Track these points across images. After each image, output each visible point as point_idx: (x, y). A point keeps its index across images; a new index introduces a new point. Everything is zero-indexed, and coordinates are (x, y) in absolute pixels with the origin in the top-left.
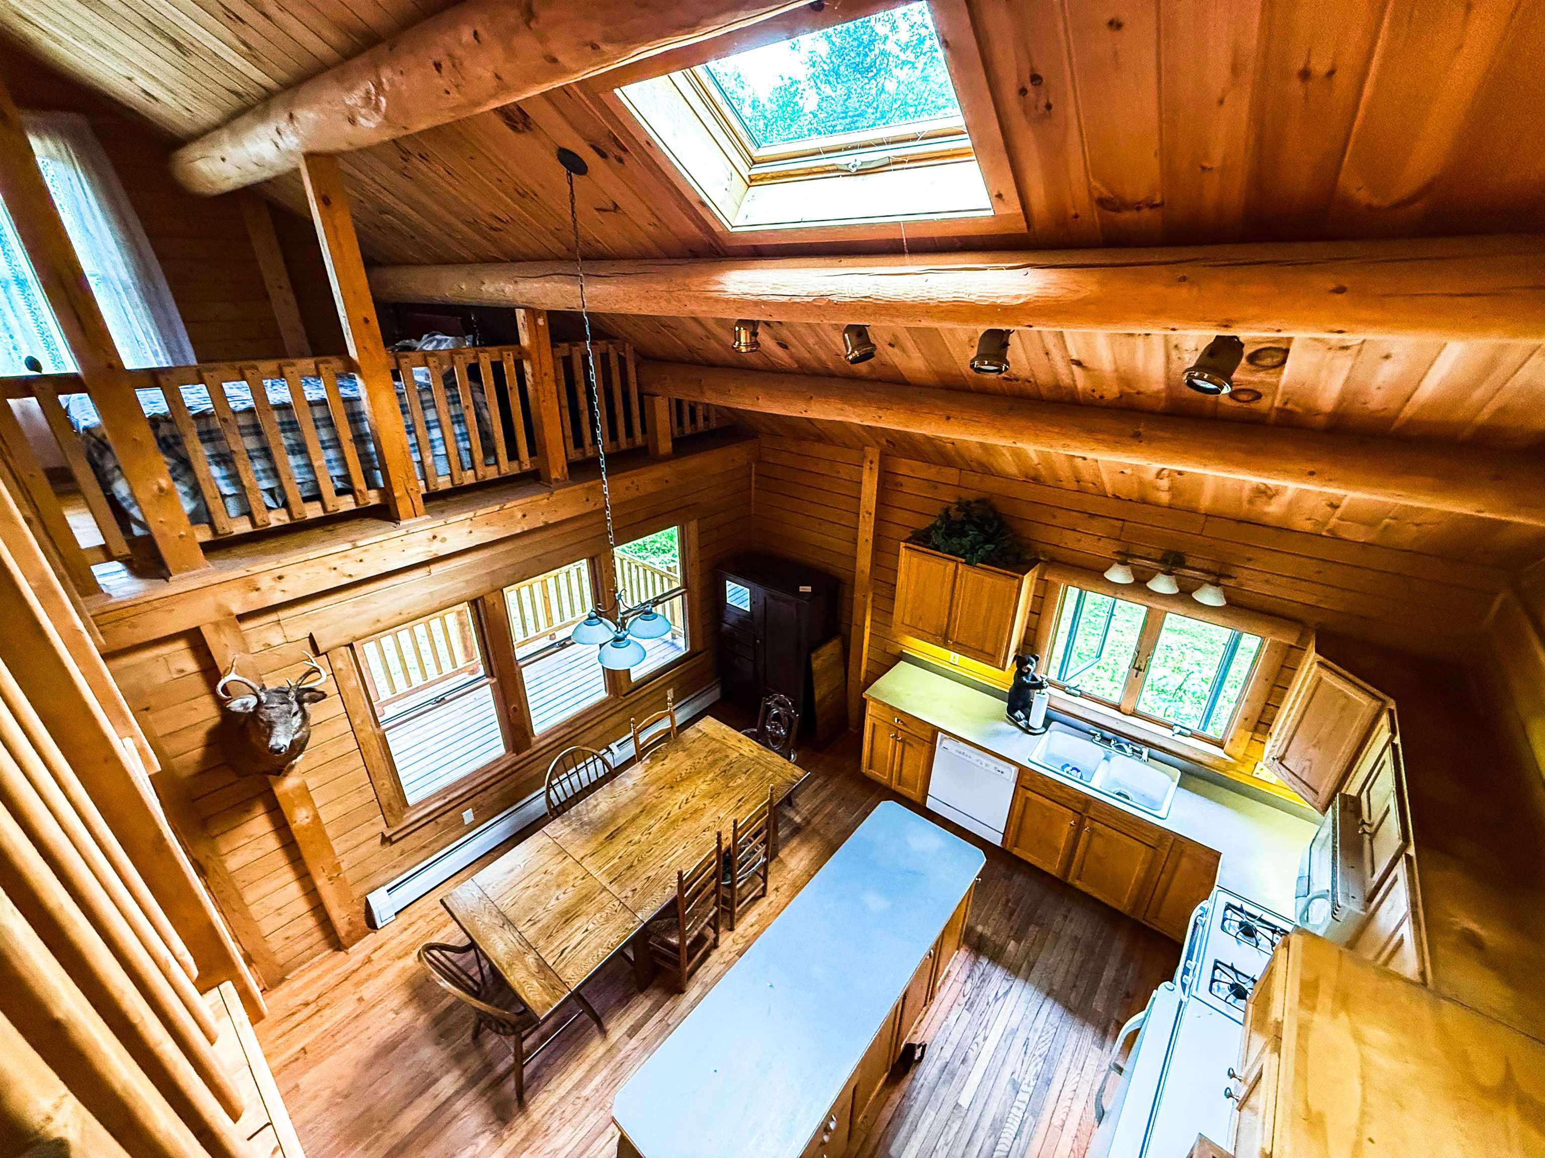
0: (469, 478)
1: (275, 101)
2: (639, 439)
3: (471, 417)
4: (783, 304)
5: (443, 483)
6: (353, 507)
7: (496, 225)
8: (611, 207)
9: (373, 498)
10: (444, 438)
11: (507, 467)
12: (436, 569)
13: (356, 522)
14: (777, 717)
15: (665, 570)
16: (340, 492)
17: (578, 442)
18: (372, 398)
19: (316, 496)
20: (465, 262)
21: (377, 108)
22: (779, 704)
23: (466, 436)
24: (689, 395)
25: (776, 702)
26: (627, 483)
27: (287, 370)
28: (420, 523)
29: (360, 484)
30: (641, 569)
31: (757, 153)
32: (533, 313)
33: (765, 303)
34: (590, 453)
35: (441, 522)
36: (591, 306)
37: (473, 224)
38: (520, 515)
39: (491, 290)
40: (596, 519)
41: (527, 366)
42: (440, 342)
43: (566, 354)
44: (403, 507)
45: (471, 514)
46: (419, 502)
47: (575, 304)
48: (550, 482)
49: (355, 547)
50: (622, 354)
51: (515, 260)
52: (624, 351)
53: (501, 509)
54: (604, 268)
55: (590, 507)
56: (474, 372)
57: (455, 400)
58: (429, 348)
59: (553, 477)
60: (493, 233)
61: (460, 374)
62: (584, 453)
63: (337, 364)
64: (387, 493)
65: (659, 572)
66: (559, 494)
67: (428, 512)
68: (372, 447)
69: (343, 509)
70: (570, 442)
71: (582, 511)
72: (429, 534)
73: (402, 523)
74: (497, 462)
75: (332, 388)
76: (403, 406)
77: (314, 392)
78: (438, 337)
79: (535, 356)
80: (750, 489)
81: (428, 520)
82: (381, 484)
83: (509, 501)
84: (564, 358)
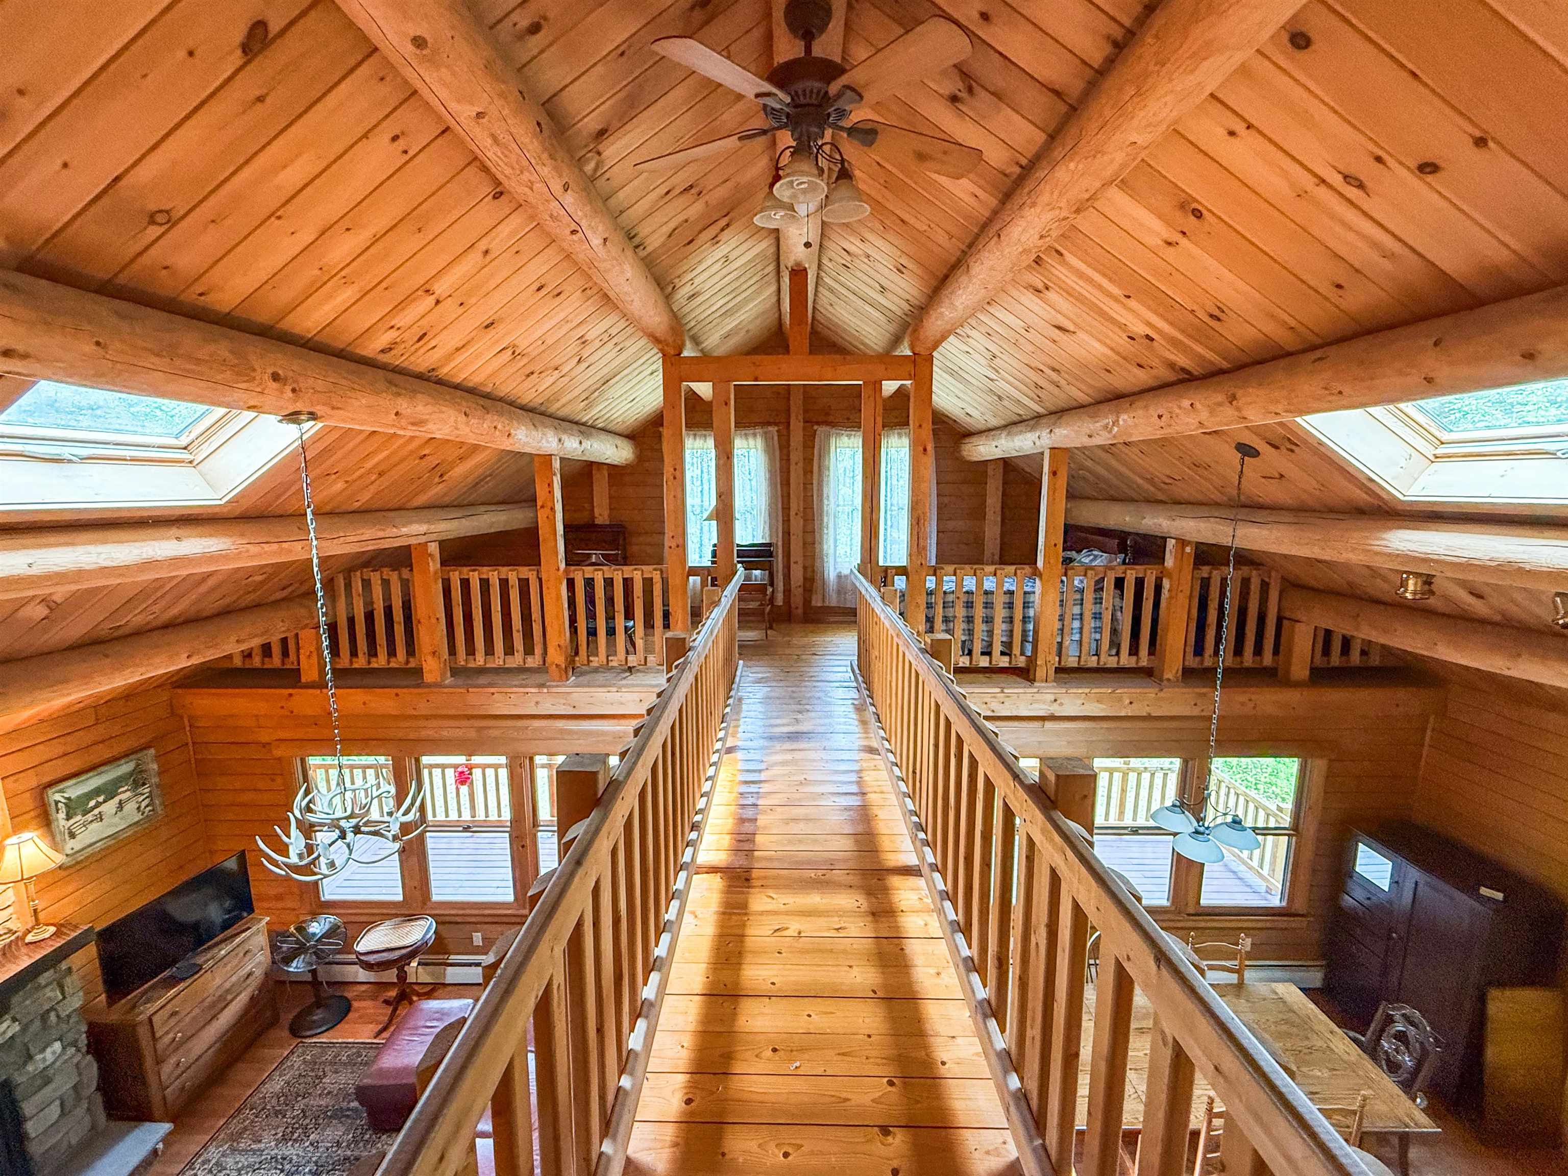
0: (1092, 662)
1: (1044, 421)
2: (1268, 659)
3: (1107, 617)
4: (1460, 564)
5: (1072, 662)
6: (1007, 665)
7: (1168, 481)
8: (1277, 476)
9: (1021, 662)
10: (1081, 628)
11: (1126, 660)
12: (1049, 725)
13: (1005, 676)
14: (1401, 1037)
15: (1274, 808)
16: (1003, 653)
17: (1199, 650)
18: (1043, 595)
19: (987, 653)
20: (1133, 500)
21: (1110, 432)
22: (1408, 1019)
23: (1098, 629)
24: (1342, 627)
25: (1403, 1015)
26: (1242, 698)
27: (998, 572)
28: (1047, 688)
29: (1016, 650)
30: (1241, 799)
31: (1445, 437)
32: (1182, 543)
33: (1432, 560)
34: (1208, 662)
35: (1064, 691)
36: (1239, 543)
37: (1151, 481)
38: (1127, 701)
39: (1150, 523)
40: (1202, 725)
41: (1166, 584)
42: (1096, 557)
43: (1206, 575)
44: (1040, 673)
45: (1087, 690)
46: (1052, 672)
47: (1226, 541)
48: (1161, 680)
49: (1002, 692)
50: (1267, 580)
51: (1179, 503)
52: (1270, 577)
53: (1113, 692)
54: (1260, 516)
55: (1196, 712)
56: (1119, 583)
57: (1098, 601)
58: (1087, 560)
59: (1166, 676)
60: (1166, 487)
61: (1109, 584)
62: (1202, 662)
63: (1028, 569)
64: (1032, 660)
65: (1265, 808)
66: (1167, 693)
67: (1055, 680)
68: (1031, 627)
69: (1001, 665)
70: (1190, 650)
71: (1187, 712)
72: (1052, 697)
73: (1036, 684)
74: (1118, 654)
75: (1020, 584)
76: (1062, 601)
77: (1009, 584)
78: (1095, 553)
79: (1175, 577)
80: (1422, 745)
81: (1054, 687)
82: (1029, 654)
83: (1121, 687)
84: (1202, 579)
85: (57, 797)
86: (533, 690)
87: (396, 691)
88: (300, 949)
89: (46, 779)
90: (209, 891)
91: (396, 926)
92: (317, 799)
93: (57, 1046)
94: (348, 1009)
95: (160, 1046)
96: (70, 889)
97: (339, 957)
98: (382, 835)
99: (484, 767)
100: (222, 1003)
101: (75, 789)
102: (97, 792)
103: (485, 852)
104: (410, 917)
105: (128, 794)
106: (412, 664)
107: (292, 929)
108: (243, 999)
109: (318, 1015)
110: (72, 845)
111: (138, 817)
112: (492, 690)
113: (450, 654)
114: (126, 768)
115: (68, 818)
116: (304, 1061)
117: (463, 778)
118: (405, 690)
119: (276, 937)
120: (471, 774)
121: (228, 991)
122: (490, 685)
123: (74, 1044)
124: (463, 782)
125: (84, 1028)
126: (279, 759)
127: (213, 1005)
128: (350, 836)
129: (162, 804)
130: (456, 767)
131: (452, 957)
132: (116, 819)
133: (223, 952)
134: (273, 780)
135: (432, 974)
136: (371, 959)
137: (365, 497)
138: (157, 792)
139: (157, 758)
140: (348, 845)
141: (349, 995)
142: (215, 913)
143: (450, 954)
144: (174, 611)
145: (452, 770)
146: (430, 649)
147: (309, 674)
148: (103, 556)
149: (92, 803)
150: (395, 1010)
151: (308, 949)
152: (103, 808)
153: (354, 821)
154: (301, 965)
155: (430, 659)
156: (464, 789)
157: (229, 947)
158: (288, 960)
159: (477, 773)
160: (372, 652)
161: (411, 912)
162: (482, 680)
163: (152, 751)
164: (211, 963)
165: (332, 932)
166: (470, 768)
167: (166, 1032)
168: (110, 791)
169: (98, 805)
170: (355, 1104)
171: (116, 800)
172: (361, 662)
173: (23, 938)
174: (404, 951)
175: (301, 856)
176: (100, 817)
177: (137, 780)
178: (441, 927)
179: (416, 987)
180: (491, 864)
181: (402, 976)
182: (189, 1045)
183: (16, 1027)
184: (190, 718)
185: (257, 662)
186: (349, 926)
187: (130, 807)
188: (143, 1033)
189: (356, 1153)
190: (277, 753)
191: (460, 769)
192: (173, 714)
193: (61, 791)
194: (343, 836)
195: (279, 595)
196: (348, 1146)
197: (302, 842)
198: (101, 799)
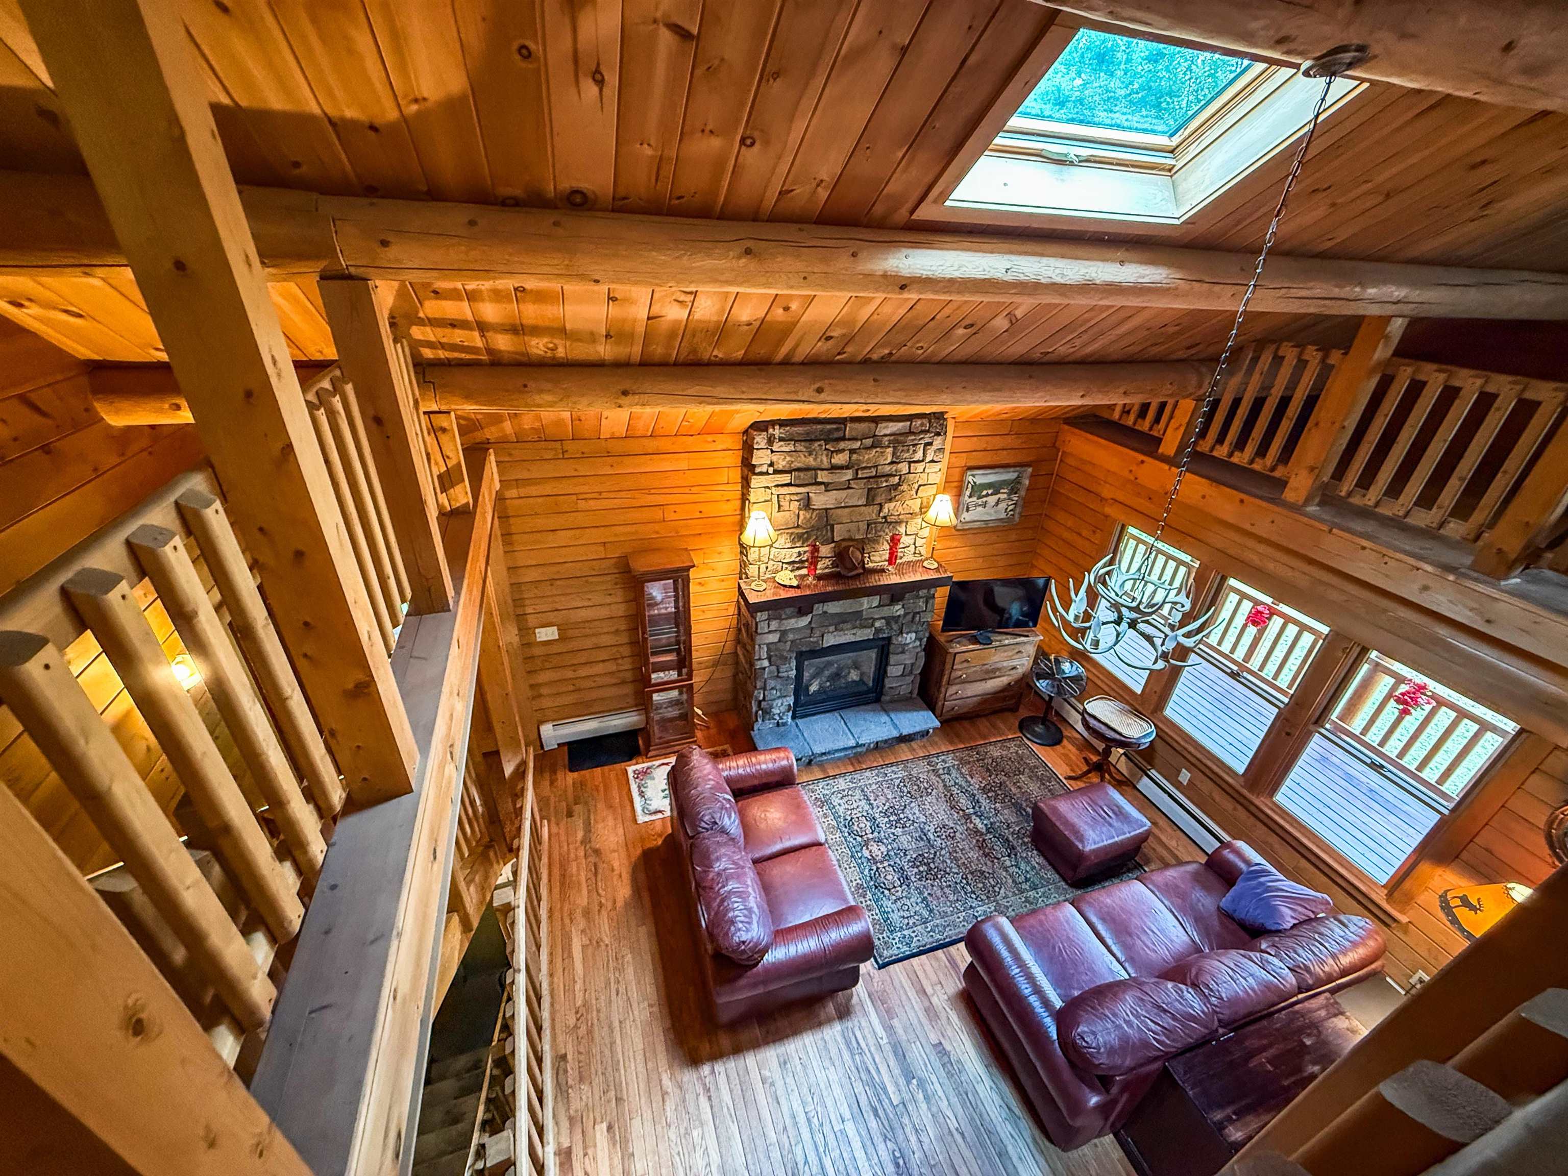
85: (970, 479)
86: (1429, 568)
87: (1243, 496)
88: (1049, 676)
89: (970, 464)
90: (1020, 592)
91: (1122, 711)
92: (1115, 573)
93: (913, 635)
94: (1058, 742)
95: (954, 675)
96: (955, 544)
97: (1073, 700)
98: (1153, 644)
99: (1288, 620)
100: (992, 673)
101: (981, 478)
102: (989, 485)
103: (1237, 702)
104: (1137, 712)
105: (1005, 496)
106: (1277, 474)
107: (1052, 657)
108: (1004, 680)
109: (1039, 729)
110: (967, 517)
111: (1003, 516)
112: (1365, 543)
113: (1333, 477)
114: (1010, 475)
115: (970, 497)
116: (1017, 753)
117: (1258, 618)
118: (1252, 499)
119: (1041, 654)
120: (1269, 619)
121: (998, 669)
122: (1368, 537)
123: (921, 640)
124: (1255, 623)
125: (927, 635)
126: (1107, 516)
127: (987, 672)
128: (1124, 625)
129: (1020, 513)
130: (1256, 602)
131: (1153, 771)
132: (992, 511)
133: (1007, 642)
134: (1094, 532)
135: (1130, 770)
136: (1092, 722)
137: (1342, 235)
138: (1021, 503)
139: (1032, 476)
140: (1118, 635)
141: (1066, 733)
142: (1015, 610)
143: (1153, 767)
144: (1089, 349)
145: (1251, 604)
146: (1311, 463)
147: (1169, 447)
148: (1057, 271)
149: (984, 493)
150: (1089, 772)
151: (1055, 679)
152: (989, 499)
153: (1134, 615)
154: (1044, 684)
155: (1304, 473)
156: (1252, 630)
157: (1012, 641)
158: (1040, 677)
159: (1276, 623)
160: (1240, 445)
161: (1141, 709)
162: (1358, 525)
163: (1030, 470)
164: (998, 643)
165: (1076, 679)
166: (1273, 612)
167: (960, 670)
168: (996, 488)
169: (987, 495)
170: (1029, 810)
171: (997, 497)
172: (1221, 452)
173: (923, 561)
174: (1118, 737)
175: (1076, 617)
176: (984, 505)
177: (1013, 487)
178: (1159, 741)
179: (1112, 768)
180: (1238, 718)
181: (1107, 753)
182: (967, 686)
183: (901, 612)
184: (1064, 452)
185: (1130, 421)
186: (1090, 683)
187: (1003, 505)
188: (949, 659)
189: (1015, 843)
190: (1108, 510)
191: (1260, 608)
192: (1054, 446)
193: (973, 476)
194: (1118, 622)
195: (1181, 354)
196: (1013, 833)
197: (1083, 606)
198: (990, 492)
